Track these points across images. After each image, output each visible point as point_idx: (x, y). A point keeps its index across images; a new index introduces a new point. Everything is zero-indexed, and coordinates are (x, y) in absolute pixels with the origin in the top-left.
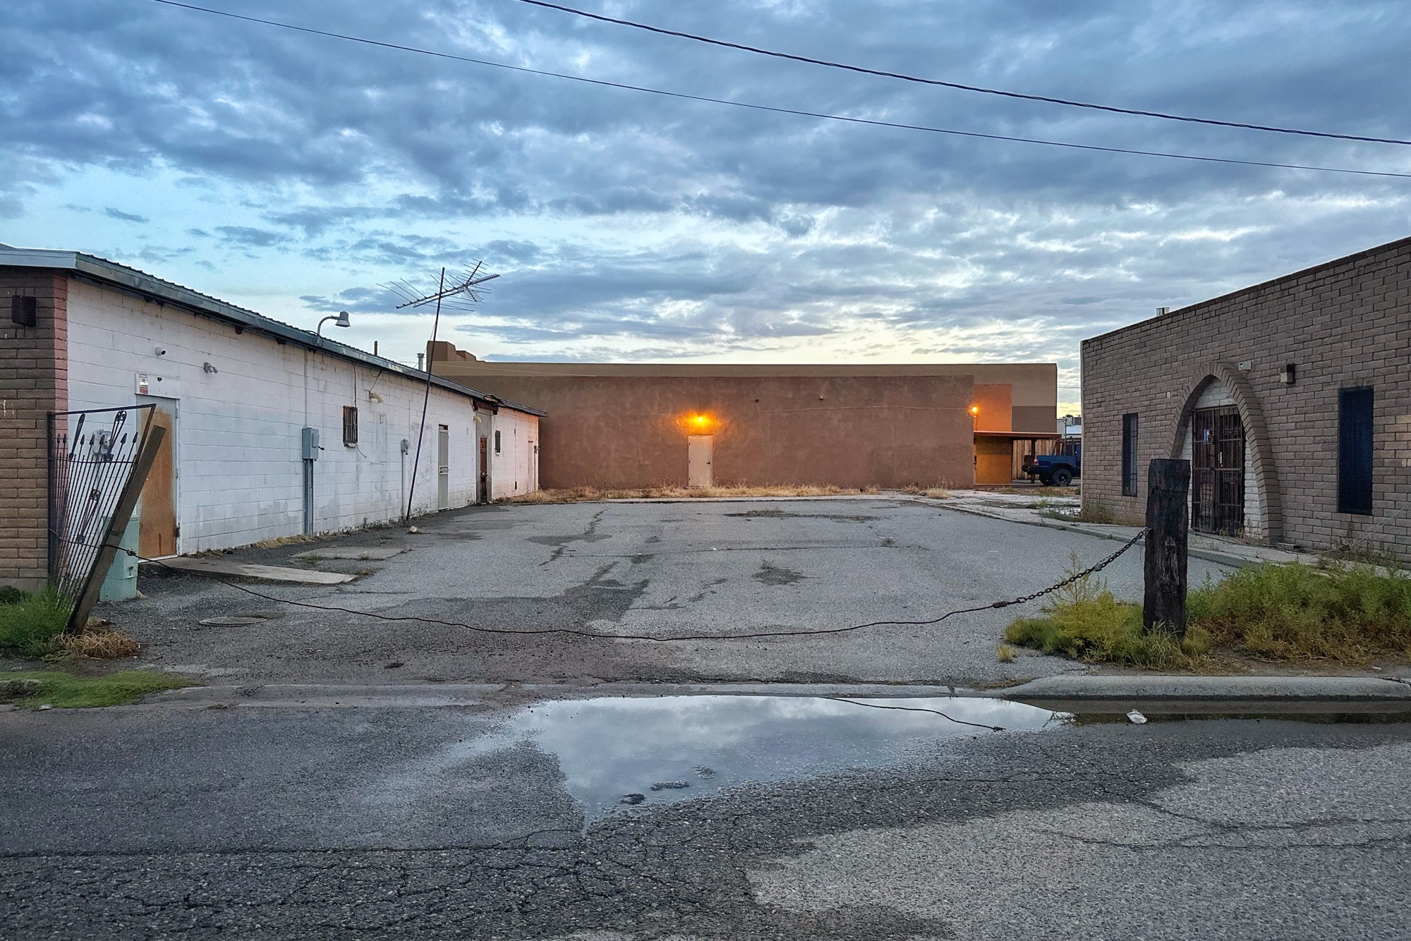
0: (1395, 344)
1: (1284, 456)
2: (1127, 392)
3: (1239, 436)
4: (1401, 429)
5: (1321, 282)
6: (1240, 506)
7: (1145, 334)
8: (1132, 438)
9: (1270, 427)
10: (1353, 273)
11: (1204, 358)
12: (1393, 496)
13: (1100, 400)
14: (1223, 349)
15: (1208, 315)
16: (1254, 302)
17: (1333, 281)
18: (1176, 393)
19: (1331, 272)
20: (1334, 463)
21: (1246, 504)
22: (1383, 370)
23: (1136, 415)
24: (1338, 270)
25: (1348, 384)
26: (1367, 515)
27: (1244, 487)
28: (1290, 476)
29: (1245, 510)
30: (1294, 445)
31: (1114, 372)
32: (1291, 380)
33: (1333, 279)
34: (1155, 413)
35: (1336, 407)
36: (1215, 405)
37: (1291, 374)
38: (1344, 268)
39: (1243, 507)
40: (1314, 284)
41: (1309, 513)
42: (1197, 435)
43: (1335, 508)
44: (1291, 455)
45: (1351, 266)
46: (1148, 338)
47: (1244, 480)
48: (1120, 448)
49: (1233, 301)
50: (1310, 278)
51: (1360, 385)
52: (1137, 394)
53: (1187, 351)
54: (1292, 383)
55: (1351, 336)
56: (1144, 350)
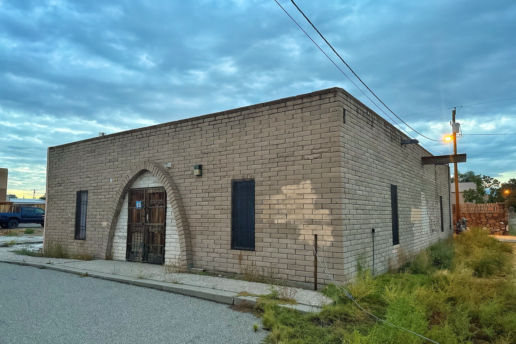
0: (269, 156)
1: (194, 217)
2: (81, 178)
3: (163, 205)
4: (274, 202)
5: (219, 122)
6: (163, 246)
7: (95, 145)
8: (82, 206)
9: (184, 200)
10: (240, 118)
11: (138, 160)
12: (270, 240)
13: (60, 182)
14: (151, 155)
15: (141, 136)
16: (174, 130)
17: (228, 121)
18: (116, 179)
19: (226, 116)
20: (229, 221)
21: (166, 245)
22: (262, 170)
23: (87, 192)
24: (230, 115)
25: (238, 177)
26: (252, 251)
27: (165, 235)
28: (198, 228)
29: (166, 248)
30: (201, 210)
31: (72, 166)
32: (200, 174)
33: (227, 120)
34: (101, 191)
35: (230, 189)
36: (145, 187)
37: (200, 170)
38: (234, 115)
39: (164, 246)
40: (214, 123)
41: (212, 250)
42: (131, 204)
43: (229, 247)
44: (199, 216)
45: (239, 113)
46: (97, 147)
47: (165, 230)
48: (74, 211)
49: (158, 129)
50: (213, 119)
51: (245, 177)
52: (89, 179)
53: (125, 156)
54: (200, 176)
55: (239, 151)
56: (94, 154)
